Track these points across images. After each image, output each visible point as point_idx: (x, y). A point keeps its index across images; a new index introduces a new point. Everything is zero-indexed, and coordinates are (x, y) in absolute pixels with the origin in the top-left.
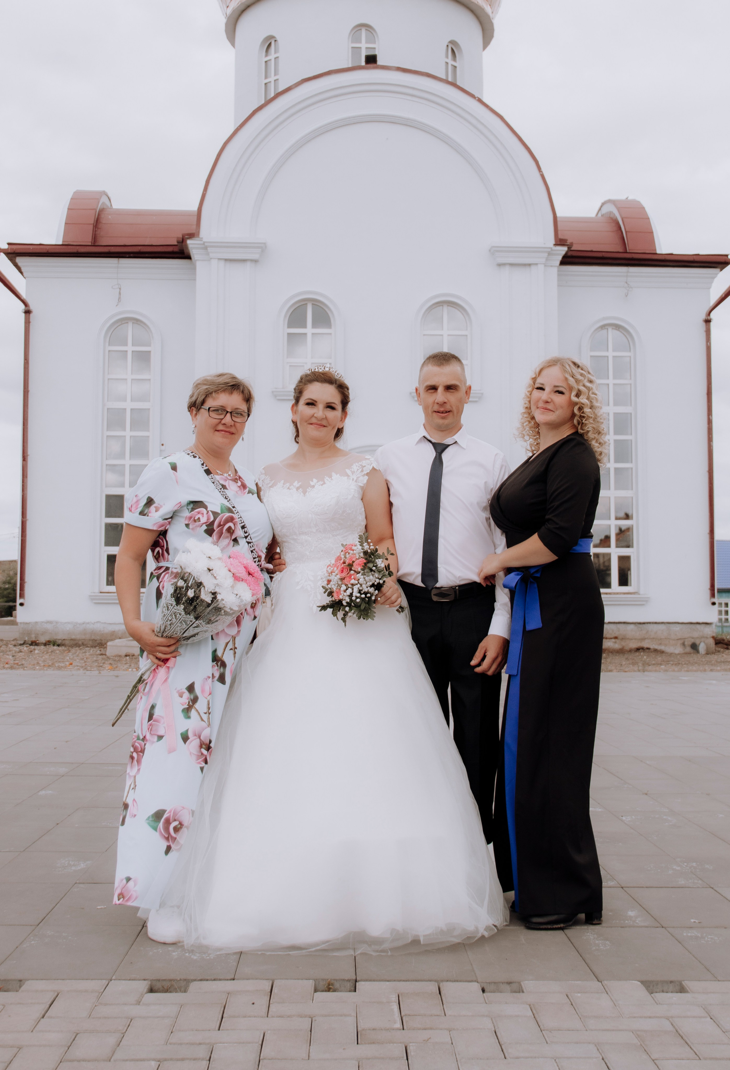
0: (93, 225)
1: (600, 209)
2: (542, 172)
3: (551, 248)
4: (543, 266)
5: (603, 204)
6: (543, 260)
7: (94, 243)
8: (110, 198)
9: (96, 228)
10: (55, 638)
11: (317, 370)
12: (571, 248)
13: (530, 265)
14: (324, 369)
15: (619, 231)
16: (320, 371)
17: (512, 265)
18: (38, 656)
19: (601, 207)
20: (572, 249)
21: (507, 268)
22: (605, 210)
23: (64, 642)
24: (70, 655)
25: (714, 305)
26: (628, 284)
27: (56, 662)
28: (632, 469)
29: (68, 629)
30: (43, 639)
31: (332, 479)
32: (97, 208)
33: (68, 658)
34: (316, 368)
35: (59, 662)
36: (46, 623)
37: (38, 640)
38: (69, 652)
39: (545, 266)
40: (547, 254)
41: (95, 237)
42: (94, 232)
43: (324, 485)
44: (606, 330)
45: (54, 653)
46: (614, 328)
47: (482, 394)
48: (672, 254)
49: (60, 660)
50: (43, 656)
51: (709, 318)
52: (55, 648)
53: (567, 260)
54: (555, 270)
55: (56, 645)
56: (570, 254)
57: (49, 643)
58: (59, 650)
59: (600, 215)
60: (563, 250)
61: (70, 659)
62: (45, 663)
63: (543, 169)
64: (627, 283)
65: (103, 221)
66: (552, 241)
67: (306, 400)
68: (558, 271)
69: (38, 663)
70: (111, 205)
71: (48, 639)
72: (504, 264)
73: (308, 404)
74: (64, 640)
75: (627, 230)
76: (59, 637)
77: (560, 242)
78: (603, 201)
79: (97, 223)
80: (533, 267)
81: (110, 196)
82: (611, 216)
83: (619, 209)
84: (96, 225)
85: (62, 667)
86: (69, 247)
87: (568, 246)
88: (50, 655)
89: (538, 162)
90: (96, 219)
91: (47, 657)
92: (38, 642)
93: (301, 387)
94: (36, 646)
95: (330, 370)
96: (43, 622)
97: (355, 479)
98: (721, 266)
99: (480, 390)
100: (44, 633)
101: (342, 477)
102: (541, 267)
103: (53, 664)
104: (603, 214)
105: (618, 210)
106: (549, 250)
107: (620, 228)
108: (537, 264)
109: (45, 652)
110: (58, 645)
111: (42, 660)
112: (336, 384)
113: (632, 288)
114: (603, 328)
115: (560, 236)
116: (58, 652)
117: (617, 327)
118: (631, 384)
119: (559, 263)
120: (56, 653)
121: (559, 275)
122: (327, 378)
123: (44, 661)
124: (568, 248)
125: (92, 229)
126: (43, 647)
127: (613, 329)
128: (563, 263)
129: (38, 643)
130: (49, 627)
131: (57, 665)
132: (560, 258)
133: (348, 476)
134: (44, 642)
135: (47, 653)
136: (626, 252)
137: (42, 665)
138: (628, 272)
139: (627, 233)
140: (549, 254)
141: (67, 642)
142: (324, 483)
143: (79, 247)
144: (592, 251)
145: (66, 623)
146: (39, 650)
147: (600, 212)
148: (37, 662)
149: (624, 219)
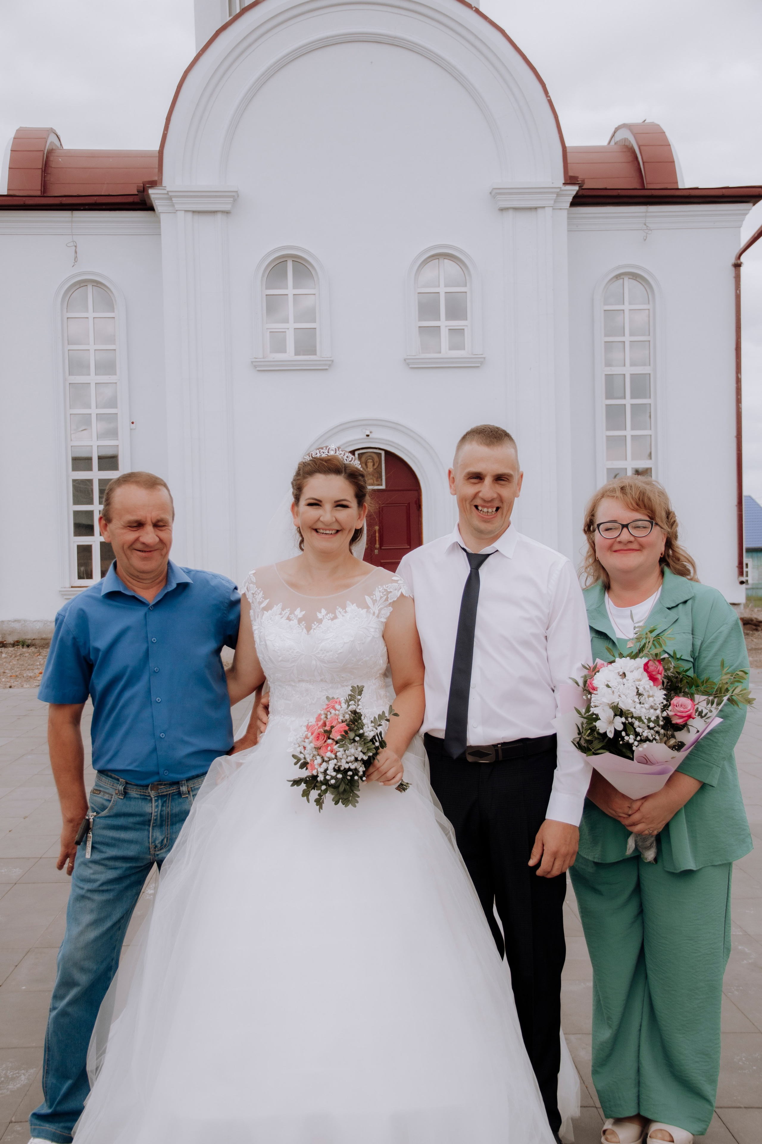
0: (41, 170)
1: (613, 136)
2: (549, 97)
3: (561, 188)
4: (551, 209)
5: (617, 130)
6: (552, 202)
7: (43, 194)
8: (59, 136)
9: (45, 173)
10: (24, 637)
11: (318, 455)
12: (583, 186)
13: (536, 208)
14: (328, 452)
15: (636, 162)
16: (324, 455)
17: (516, 209)
18: (5, 662)
19: (615, 132)
20: (583, 188)
21: (511, 212)
22: (619, 137)
23: (34, 642)
24: (41, 660)
25: (745, 247)
26: (647, 226)
27: (25, 669)
28: (651, 436)
29: (38, 627)
30: (10, 640)
31: (346, 612)
32: (45, 149)
33: (38, 663)
34: (318, 451)
35: (28, 669)
36: (14, 622)
37: (5, 641)
38: (39, 655)
39: (553, 209)
40: (555, 195)
41: (45, 185)
42: (43, 178)
43: (335, 621)
44: (622, 280)
45: (23, 656)
46: (631, 277)
47: (484, 358)
48: (697, 189)
49: (29, 667)
50: (10, 662)
51: (739, 262)
52: (25, 650)
53: (578, 201)
54: (564, 214)
55: (25, 646)
56: (580, 193)
57: (17, 644)
58: (28, 652)
59: (612, 143)
60: (574, 189)
61: (40, 664)
62: (13, 671)
63: (550, 94)
64: (645, 225)
65: (53, 164)
66: (560, 179)
67: (306, 500)
68: (568, 214)
69: (4, 673)
70: (61, 145)
71: (16, 640)
72: (507, 209)
73: (310, 505)
74: (34, 639)
75: (645, 160)
76: (29, 636)
77: (570, 180)
78: (616, 126)
79: (46, 167)
80: (540, 211)
81: (58, 134)
82: (626, 144)
83: (635, 135)
84: (45, 170)
85: (31, 677)
86: (15, 198)
87: (579, 185)
88: (18, 660)
89: (545, 85)
90: (44, 163)
91: (14, 663)
92: (5, 642)
93: (299, 482)
94: (3, 648)
95: (336, 453)
96: (9, 621)
97: (377, 612)
98: (754, 200)
99: (482, 354)
100: (11, 633)
101: (360, 609)
102: (549, 211)
103: (20, 674)
104: (617, 142)
105: (635, 137)
106: (558, 190)
107: (636, 158)
108: (544, 207)
109: (13, 656)
110: (28, 646)
111: (9, 667)
112: (346, 473)
113: (651, 230)
114: (619, 278)
115: (571, 174)
116: (27, 655)
117: (635, 276)
118: (649, 341)
119: (569, 205)
120: (26, 656)
121: (568, 218)
122: (332, 467)
123: (12, 669)
124: (579, 187)
125: (40, 175)
126: (11, 649)
127: (629, 278)
128: (573, 204)
129: (6, 644)
130: (17, 626)
131: (25, 675)
132: (570, 199)
133: (368, 608)
134: (12, 642)
135: (16, 657)
136: (644, 189)
137: (9, 675)
138: (647, 212)
139: (645, 164)
140: (558, 195)
141: (37, 642)
142: (335, 618)
143: (26, 198)
144: (606, 189)
145: (35, 621)
146: (7, 653)
147: (613, 138)
148: (3, 670)
149: (642, 148)
